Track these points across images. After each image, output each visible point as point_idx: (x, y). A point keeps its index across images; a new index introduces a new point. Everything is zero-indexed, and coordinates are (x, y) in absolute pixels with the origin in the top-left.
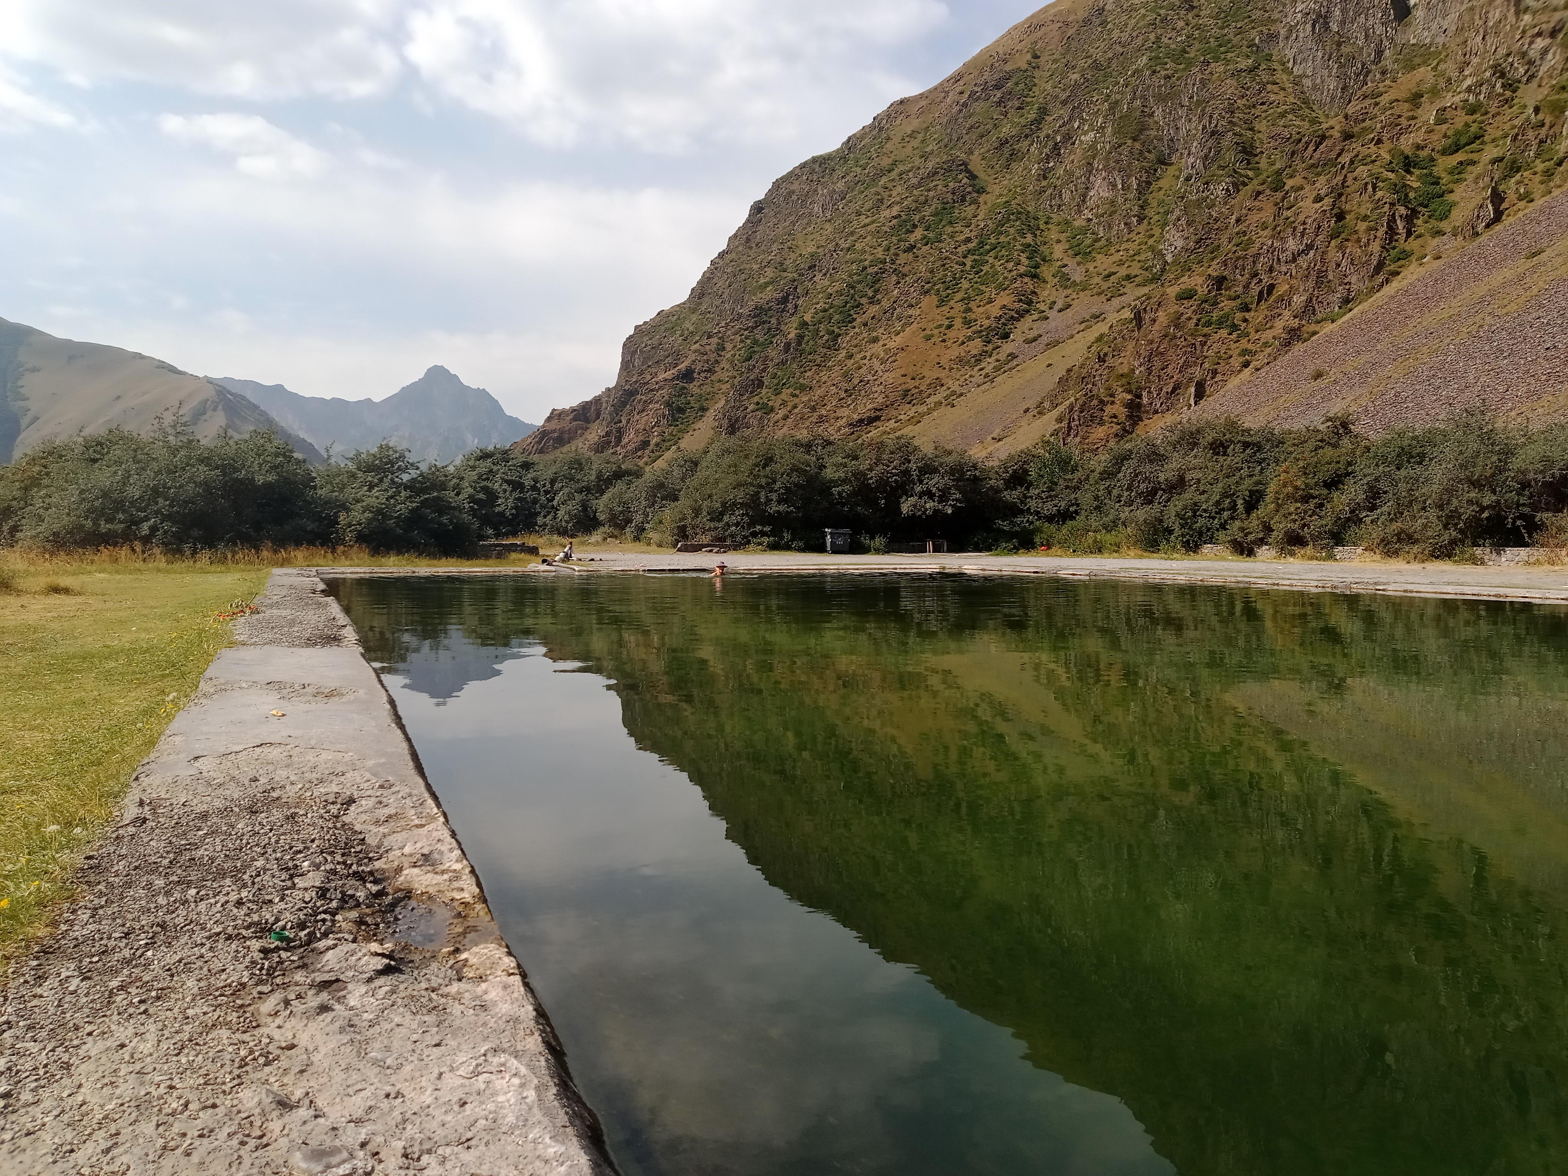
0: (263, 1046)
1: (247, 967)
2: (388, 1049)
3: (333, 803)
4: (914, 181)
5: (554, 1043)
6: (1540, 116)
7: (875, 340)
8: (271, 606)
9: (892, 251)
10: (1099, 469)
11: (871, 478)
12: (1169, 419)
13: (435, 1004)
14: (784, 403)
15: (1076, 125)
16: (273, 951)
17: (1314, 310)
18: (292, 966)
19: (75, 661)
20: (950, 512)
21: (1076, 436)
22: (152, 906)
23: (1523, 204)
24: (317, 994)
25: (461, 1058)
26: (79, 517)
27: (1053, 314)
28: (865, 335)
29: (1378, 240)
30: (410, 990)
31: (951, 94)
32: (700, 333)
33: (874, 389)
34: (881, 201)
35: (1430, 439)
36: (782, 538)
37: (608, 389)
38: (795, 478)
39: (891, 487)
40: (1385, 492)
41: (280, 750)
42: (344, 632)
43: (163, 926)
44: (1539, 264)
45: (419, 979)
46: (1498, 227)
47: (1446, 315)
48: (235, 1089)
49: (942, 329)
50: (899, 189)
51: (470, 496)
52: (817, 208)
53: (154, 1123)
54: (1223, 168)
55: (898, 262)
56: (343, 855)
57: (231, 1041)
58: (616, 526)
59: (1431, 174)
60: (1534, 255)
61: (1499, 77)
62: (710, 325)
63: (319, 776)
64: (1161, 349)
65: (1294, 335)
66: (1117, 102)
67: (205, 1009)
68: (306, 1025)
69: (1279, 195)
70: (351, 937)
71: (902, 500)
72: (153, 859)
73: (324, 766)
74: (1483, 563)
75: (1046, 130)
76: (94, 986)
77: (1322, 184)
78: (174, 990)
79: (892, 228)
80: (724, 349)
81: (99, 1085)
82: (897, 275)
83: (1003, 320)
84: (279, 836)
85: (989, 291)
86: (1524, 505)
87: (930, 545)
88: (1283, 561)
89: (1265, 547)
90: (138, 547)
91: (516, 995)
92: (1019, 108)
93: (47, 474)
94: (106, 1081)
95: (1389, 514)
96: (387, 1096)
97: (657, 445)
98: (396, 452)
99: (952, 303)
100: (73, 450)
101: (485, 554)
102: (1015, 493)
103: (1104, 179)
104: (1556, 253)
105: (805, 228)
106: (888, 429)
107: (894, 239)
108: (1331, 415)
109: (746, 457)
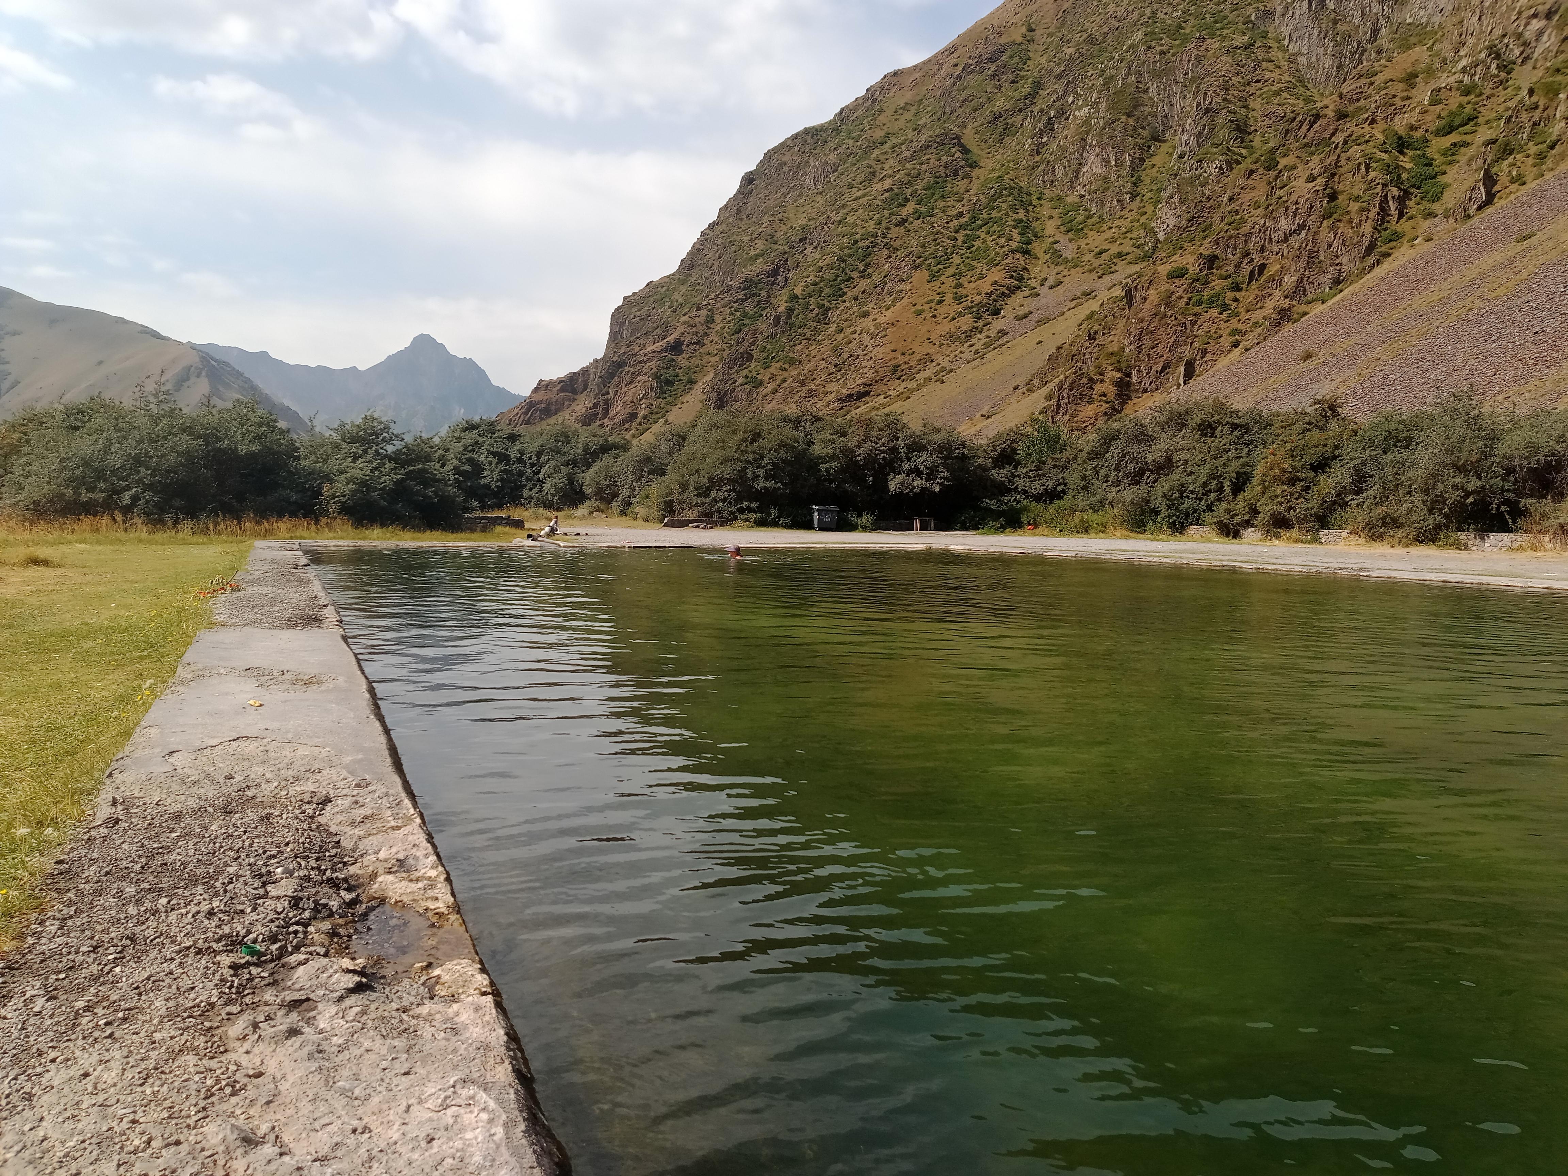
0: (230, 1074)
1: (216, 985)
2: (356, 1078)
3: (308, 803)
4: (907, 154)
5: (524, 1070)
6: (1535, 99)
7: (865, 315)
8: (252, 583)
9: (884, 224)
10: (1087, 449)
11: (859, 455)
12: (1158, 399)
13: (405, 1026)
14: (773, 377)
15: (1070, 100)
16: (243, 966)
17: (1305, 290)
18: (263, 983)
19: (53, 639)
20: (937, 490)
21: (1065, 414)
22: (122, 916)
23: (1516, 185)
24: (287, 1014)
25: (430, 1089)
26: (60, 486)
27: (1043, 291)
28: (855, 309)
29: (1370, 221)
30: (380, 1010)
31: (945, 67)
32: (689, 305)
33: (864, 364)
34: (873, 174)
35: (1416, 424)
36: (769, 514)
37: (596, 361)
38: (782, 454)
39: (879, 464)
40: (1371, 476)
41: (256, 744)
42: (326, 612)
43: (132, 939)
44: (1529, 248)
45: (391, 996)
46: (1490, 210)
47: (1436, 298)
48: (200, 1123)
49: (933, 305)
50: (891, 162)
51: (455, 468)
52: (809, 180)
53: (115, 1163)
54: (1217, 146)
55: (889, 236)
56: (317, 859)
57: (198, 1069)
58: (602, 499)
59: (1424, 155)
60: (1525, 238)
61: (1494, 59)
62: (699, 297)
63: (295, 773)
64: (1151, 328)
65: (1284, 316)
66: (1112, 77)
67: (173, 1033)
68: (274, 1051)
69: (1273, 174)
70: (322, 951)
71: (890, 478)
72: (124, 863)
73: (300, 762)
74: (1466, 548)
75: (1040, 105)
76: (60, 1007)
77: (1315, 164)
78: (141, 1010)
79: (884, 201)
80: (713, 321)
81: (60, 1119)
82: (888, 249)
83: (994, 296)
84: (252, 838)
85: (981, 266)
86: (1509, 490)
87: (917, 523)
88: (1268, 543)
89: (1251, 529)
90: (119, 518)
91: (487, 1018)
92: (1013, 82)
93: (28, 441)
94: (68, 1114)
95: (1375, 498)
96: (354, 1131)
97: (645, 417)
98: (381, 423)
99: (943, 278)
100: (53, 417)
101: (470, 527)
102: (1003, 472)
103: (1097, 155)
104: (1546, 236)
105: (796, 201)
106: (877, 405)
107: (886, 213)
108: (1319, 397)
109: (734, 432)
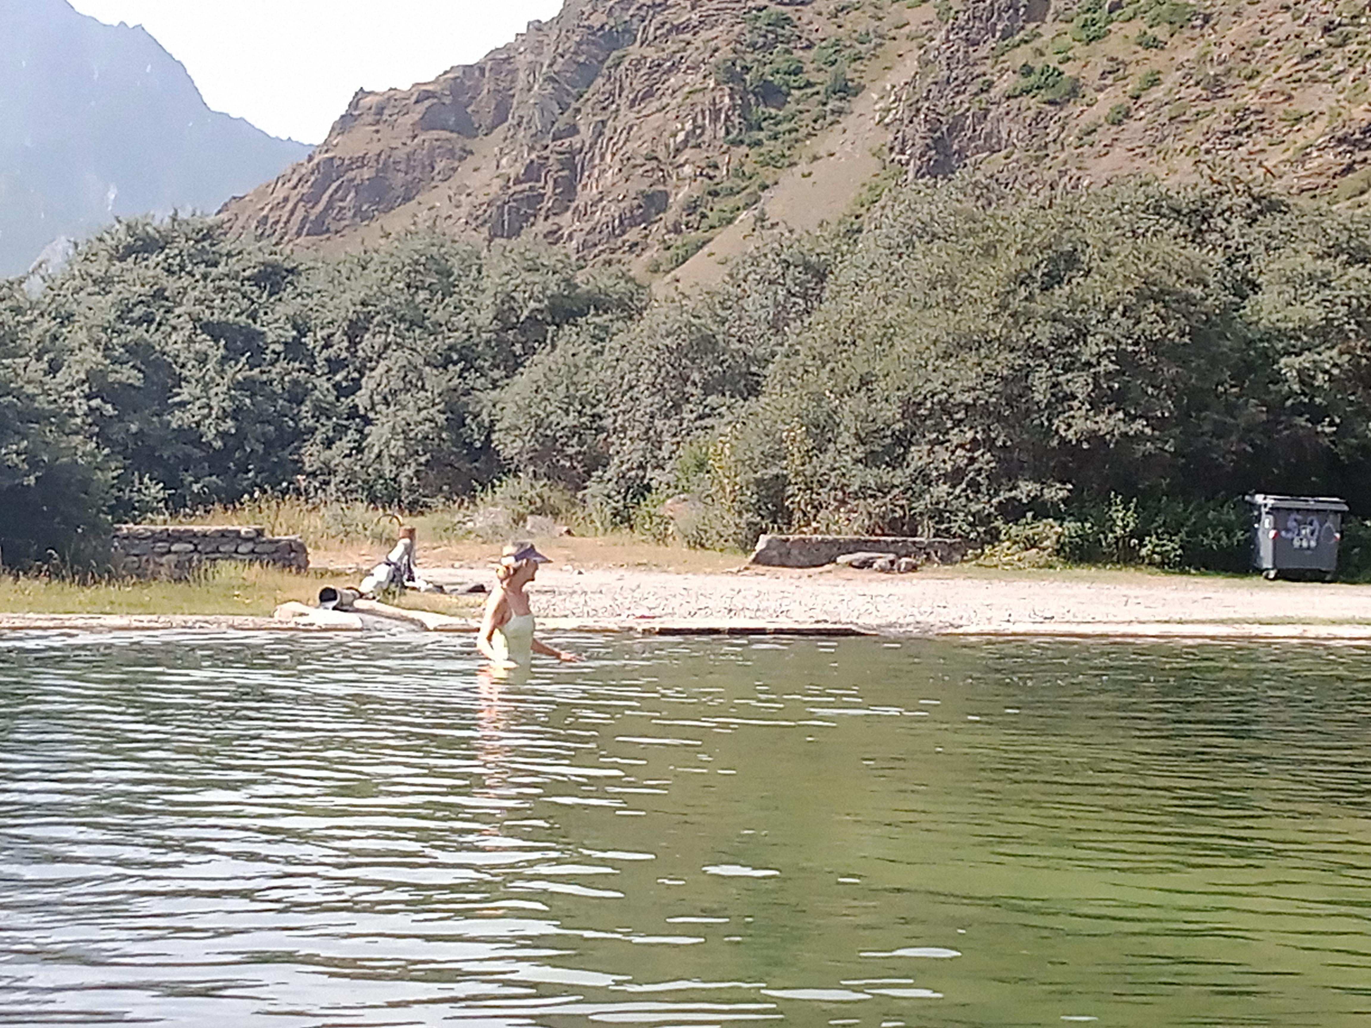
14: (1116, 70)
36: (1106, 524)
37: (537, 27)
38: (1151, 323)
51: (92, 376)
58: (556, 475)
97: (692, 207)
101: (138, 565)
109: (988, 252)
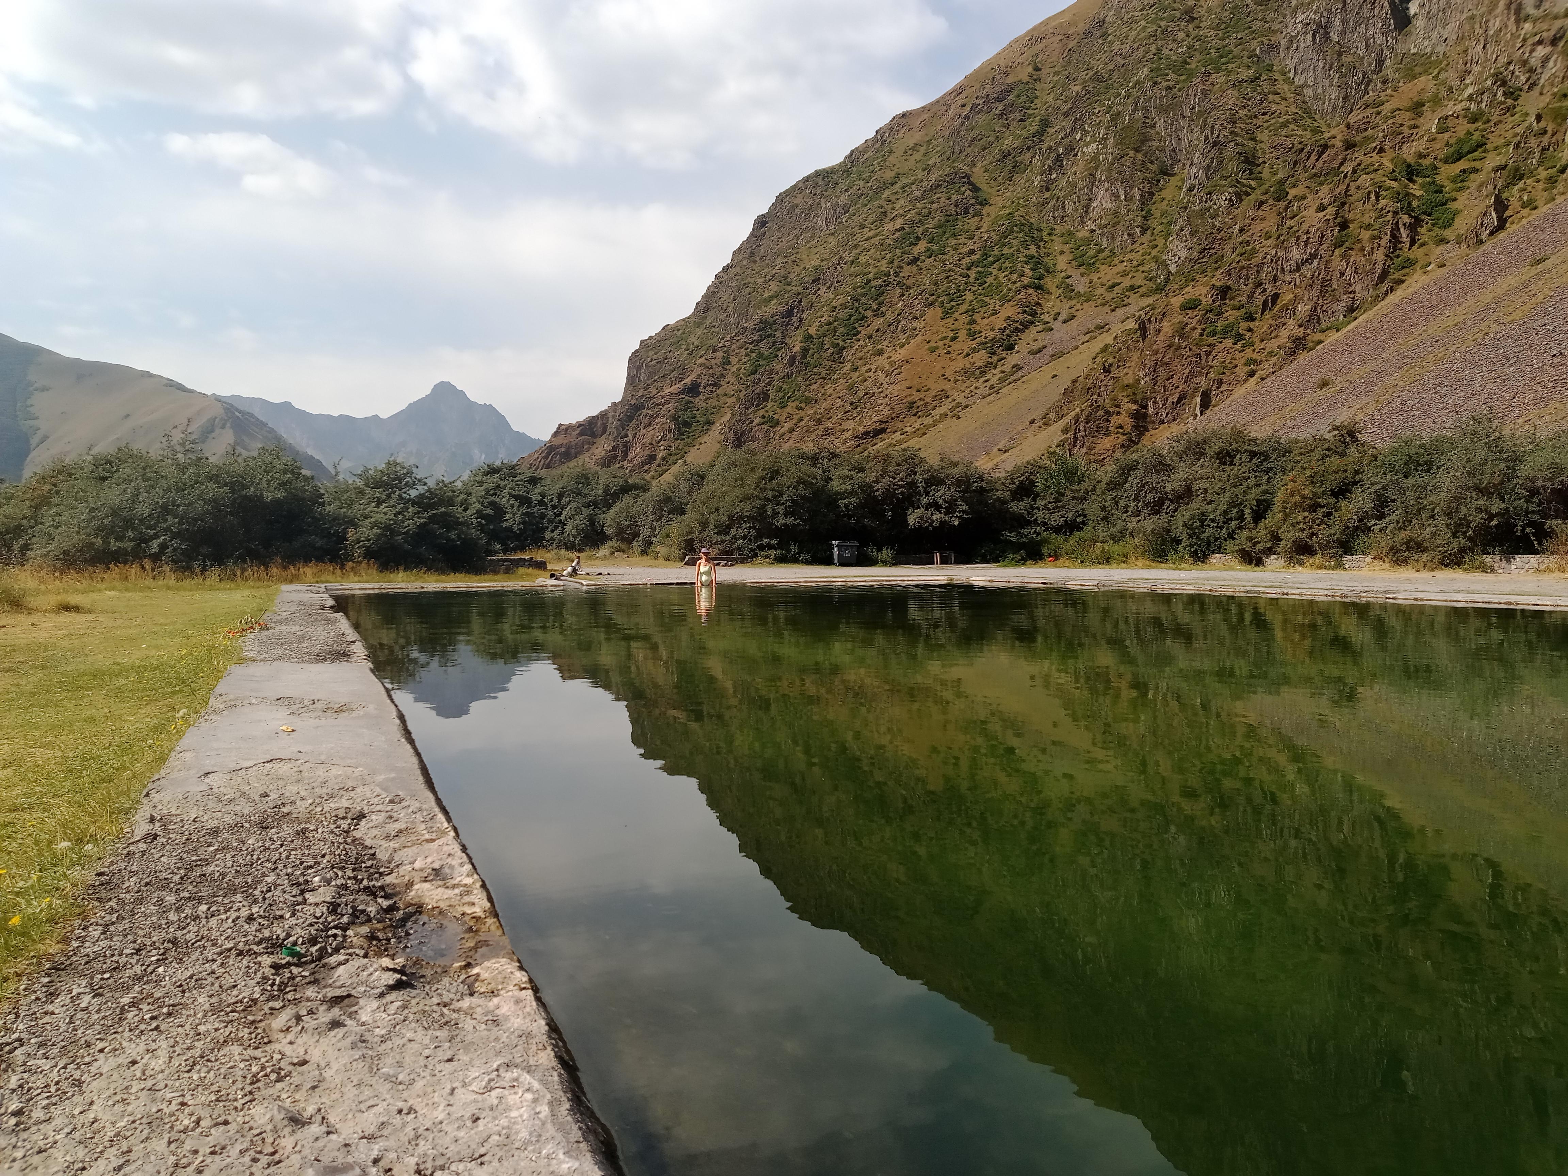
0: (275, 1062)
1: (258, 983)
2: (400, 1064)
3: (343, 818)
4: (917, 194)
5: (566, 1058)
6: (1543, 124)
7: (880, 353)
8: (280, 623)
9: (896, 263)
10: (1106, 480)
11: (878, 490)
12: (1175, 429)
13: (447, 1019)
14: (790, 416)
15: (1078, 137)
16: (284, 966)
17: (1319, 319)
18: (304, 981)
19: (86, 678)
20: (956, 523)
21: (1082, 447)
22: (164, 922)
23: (1526, 211)
24: (329, 1009)
25: (474, 1073)
26: (89, 535)
27: (1057, 325)
28: (870, 347)
29: (1381, 248)
30: (421, 1005)
31: (953, 107)
32: (705, 347)
33: (879, 402)
34: (885, 214)
35: (1437, 447)
36: (789, 551)
37: (614, 404)
38: (801, 491)
39: (898, 499)
40: (1393, 501)
41: (290, 766)
42: (353, 647)
43: (174, 942)
44: (1544, 271)
45: (431, 994)
46: (1502, 235)
47: (1451, 323)
48: (247, 1106)
49: (947, 341)
50: (902, 202)
51: (478, 512)
52: (820, 222)
53: (166, 1140)
54: (1226, 178)
55: (902, 274)
56: (354, 870)
57: (243, 1057)
58: (623, 540)
59: (1434, 182)
60: (1539, 262)
61: (1500, 86)
62: (715, 339)
63: (329, 791)
64: (1166, 359)
65: (1299, 344)
66: (1118, 114)
67: (217, 1025)
68: (318, 1041)
69: (1283, 204)
70: (362, 952)
71: (909, 512)
72: (164, 875)
73: (334, 781)
74: (1493, 571)
75: (1048, 142)
76: (106, 1003)
77: (1325, 194)
78: (185, 1006)
79: (896, 240)
80: (729, 363)
81: (110, 1103)
82: (901, 287)
83: (1007, 332)
84: (289, 851)
85: (993, 302)
86: (1533, 512)
87: (937, 557)
88: (1292, 570)
89: (1273, 557)
90: (148, 564)
91: (528, 1009)
92: (1021, 120)
93: (57, 492)
94: (118, 1097)
95: (1398, 522)
96: (400, 1112)
97: (664, 459)
98: (403, 468)
99: (956, 315)
100: (82, 469)
101: (494, 569)
102: (1022, 504)
103: (1107, 190)
104: (1560, 260)
105: (808, 242)
106: (893, 442)
107: (898, 252)
108: (1337, 423)
109: (753, 470)
